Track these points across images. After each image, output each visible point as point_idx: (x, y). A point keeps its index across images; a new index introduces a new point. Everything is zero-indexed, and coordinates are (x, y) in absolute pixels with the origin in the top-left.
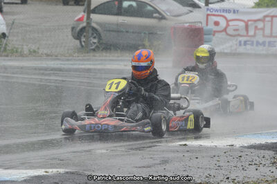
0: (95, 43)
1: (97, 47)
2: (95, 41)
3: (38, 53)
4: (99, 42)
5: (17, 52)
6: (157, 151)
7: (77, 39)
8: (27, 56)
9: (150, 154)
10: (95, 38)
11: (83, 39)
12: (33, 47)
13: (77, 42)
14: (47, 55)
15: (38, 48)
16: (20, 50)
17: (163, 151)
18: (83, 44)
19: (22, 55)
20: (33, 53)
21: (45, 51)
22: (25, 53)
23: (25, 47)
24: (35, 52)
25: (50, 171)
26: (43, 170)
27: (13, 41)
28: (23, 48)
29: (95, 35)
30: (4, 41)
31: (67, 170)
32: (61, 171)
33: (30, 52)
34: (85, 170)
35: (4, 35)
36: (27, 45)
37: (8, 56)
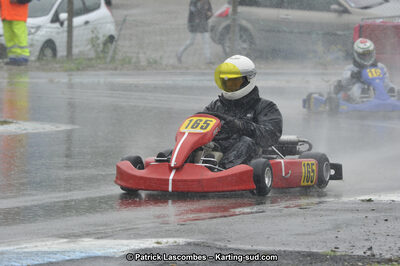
2: (245, 46)
3: (161, 64)
4: (250, 48)
5: (130, 62)
6: (327, 210)
7: (220, 43)
8: (144, 69)
9: (315, 216)
10: (244, 41)
11: (227, 44)
13: (219, 48)
14: (174, 67)
15: (161, 58)
16: (134, 60)
17: (336, 210)
18: (228, 50)
19: (138, 68)
20: (153, 65)
21: (171, 62)
22: (142, 64)
23: (141, 55)
24: (156, 62)
25: (165, 240)
26: (155, 240)
27: (124, 47)
28: (138, 58)
29: (244, 37)
30: (112, 47)
31: (189, 240)
32: (181, 241)
33: (149, 63)
34: (216, 240)
35: (111, 38)
36: (145, 53)
37: (116, 69)
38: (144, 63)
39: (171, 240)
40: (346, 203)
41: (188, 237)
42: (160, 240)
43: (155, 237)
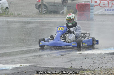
0: (45, 11)
1: (46, 12)
2: (45, 10)
3: (21, 15)
4: (47, 10)
5: (12, 15)
6: (69, 56)
7: (38, 9)
9: (66, 57)
10: (45, 8)
11: (40, 9)
12: (20, 13)
13: (38, 10)
14: (25, 16)
15: (21, 13)
17: (72, 56)
18: (40, 11)
19: (15, 16)
20: (19, 15)
21: (24, 14)
23: (16, 13)
24: (20, 14)
25: (23, 65)
26: (20, 65)
27: (11, 10)
28: (15, 13)
29: (45, 7)
30: (7, 10)
31: (30, 65)
32: (28, 65)
33: (18, 15)
34: (37, 65)
35: (7, 8)
36: (17, 12)
37: (8, 16)
38: (16, 15)
39: (25, 65)
40: (74, 54)
41: (29, 64)
42: (21, 65)
43: (20, 64)
